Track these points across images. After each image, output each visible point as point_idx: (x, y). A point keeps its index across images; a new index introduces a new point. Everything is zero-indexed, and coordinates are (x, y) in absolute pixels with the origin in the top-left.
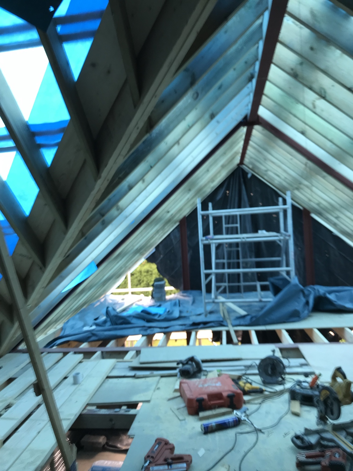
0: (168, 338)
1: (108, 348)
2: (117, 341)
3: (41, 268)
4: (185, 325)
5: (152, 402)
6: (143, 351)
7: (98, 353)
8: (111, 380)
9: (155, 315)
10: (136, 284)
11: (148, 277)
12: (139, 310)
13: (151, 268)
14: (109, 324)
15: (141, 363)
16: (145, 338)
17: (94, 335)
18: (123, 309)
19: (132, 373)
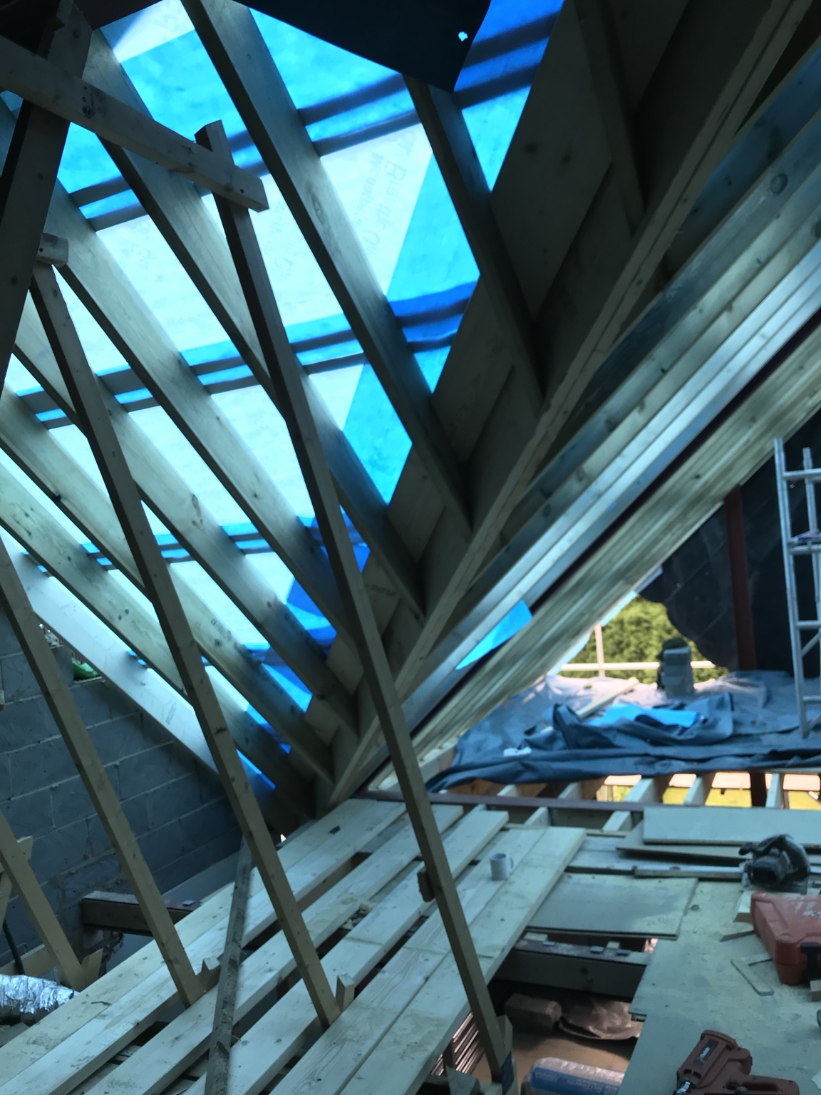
0: (706, 787)
1: (563, 800)
2: (582, 787)
3: (417, 617)
4: (750, 756)
5: (681, 940)
6: (649, 812)
7: (541, 811)
8: (576, 877)
9: (672, 727)
10: (611, 652)
11: (640, 635)
12: (631, 716)
13: (647, 613)
14: (560, 744)
15: (648, 843)
16: (648, 782)
17: (528, 768)
18: (589, 711)
19: (627, 865)
